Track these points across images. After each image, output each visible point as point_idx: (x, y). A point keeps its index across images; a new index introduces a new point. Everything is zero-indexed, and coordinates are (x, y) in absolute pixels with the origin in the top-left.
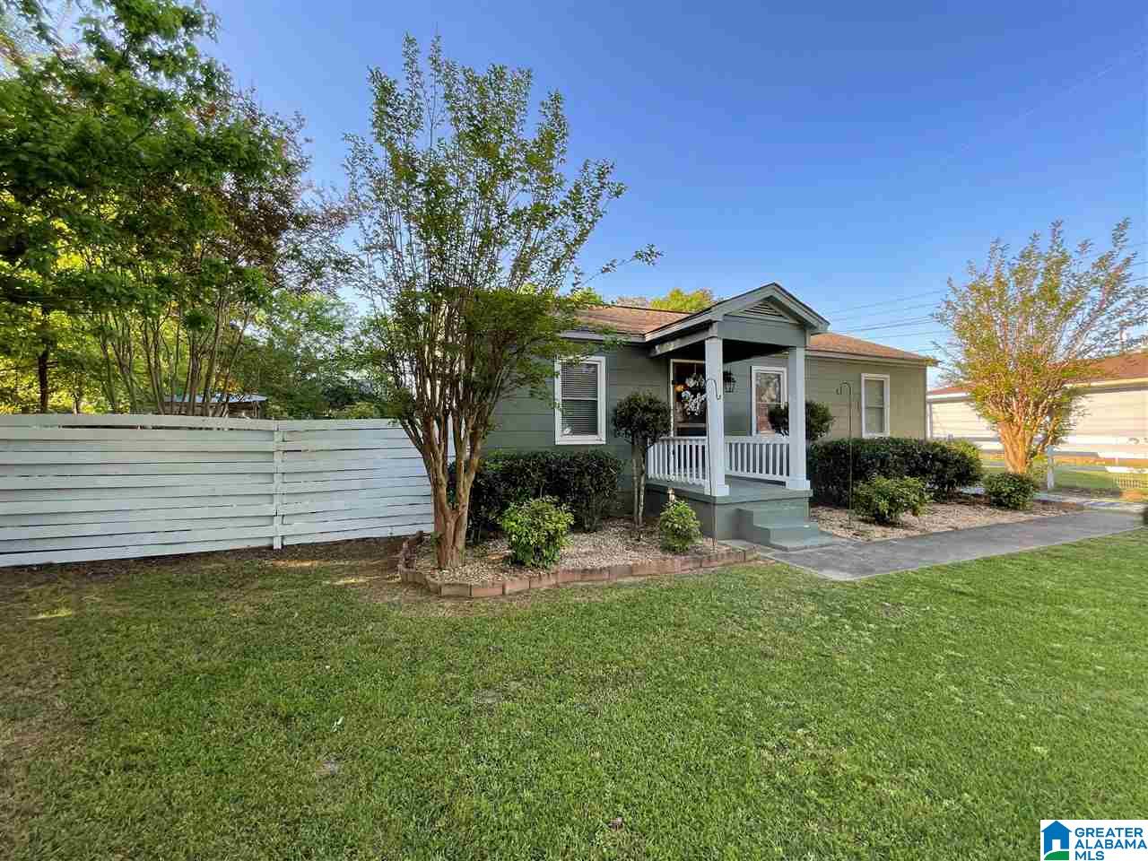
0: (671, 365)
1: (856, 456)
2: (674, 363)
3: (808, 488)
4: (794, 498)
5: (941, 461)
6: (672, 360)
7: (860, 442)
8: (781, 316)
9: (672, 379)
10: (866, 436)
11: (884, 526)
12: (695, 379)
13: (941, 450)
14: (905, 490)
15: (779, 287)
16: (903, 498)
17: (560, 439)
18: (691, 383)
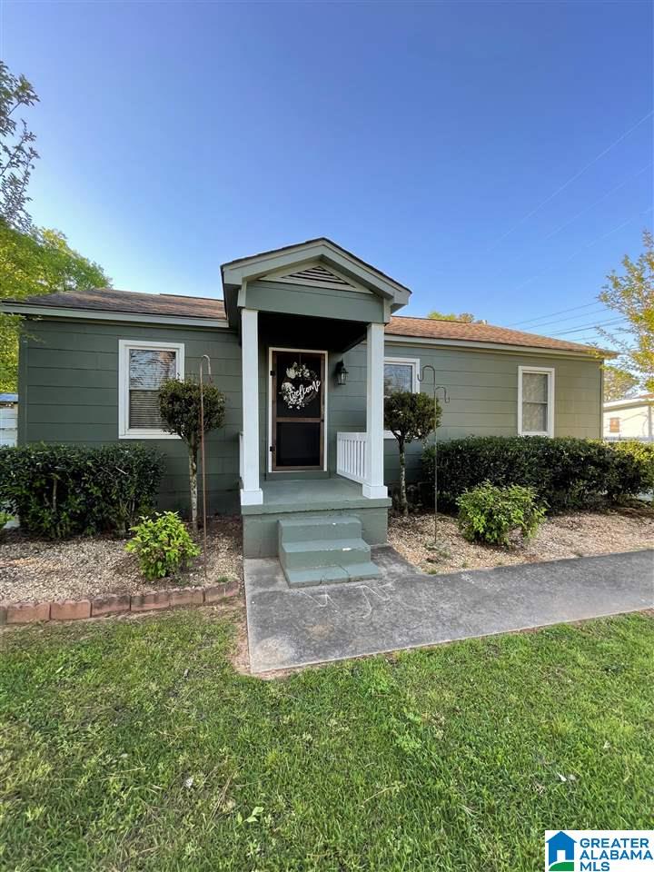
0: (270, 354)
1: (474, 457)
2: (273, 352)
3: (385, 495)
4: (368, 508)
5: (597, 465)
6: (270, 349)
7: (513, 441)
8: (347, 284)
10: (522, 433)
11: (482, 545)
12: (296, 369)
13: (599, 451)
14: (508, 505)
15: (328, 241)
16: (504, 514)
17: (125, 432)
18: (291, 373)
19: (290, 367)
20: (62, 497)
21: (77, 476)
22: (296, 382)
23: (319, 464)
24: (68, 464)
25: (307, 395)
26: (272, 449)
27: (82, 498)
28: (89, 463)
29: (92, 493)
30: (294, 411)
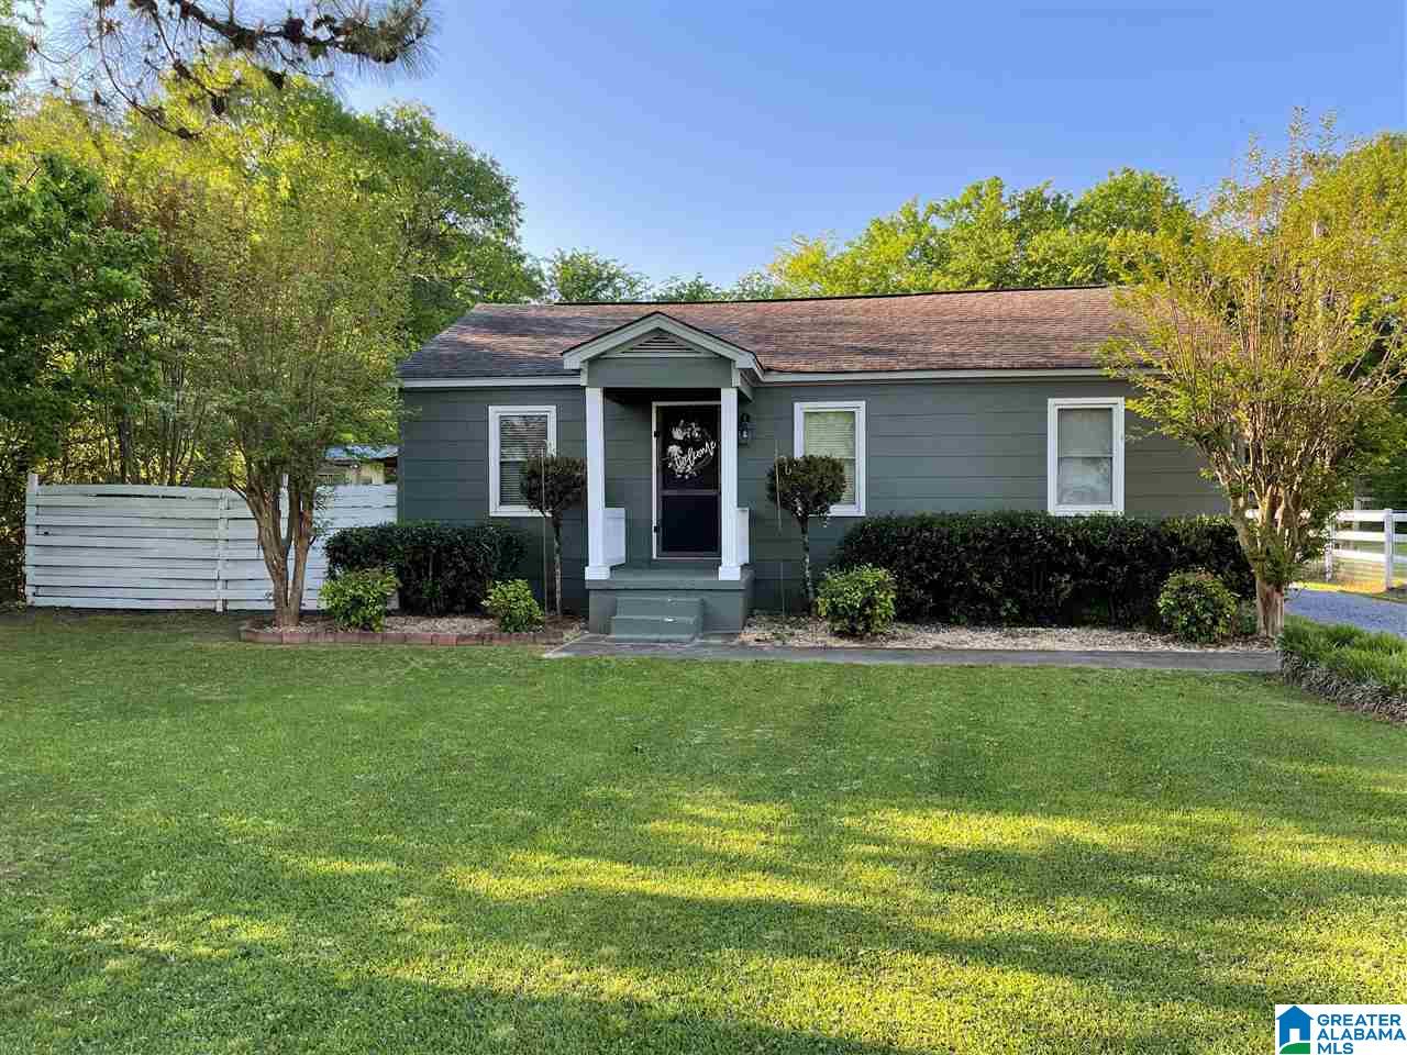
0: (654, 411)
2: (655, 407)
6: (654, 404)
8: (691, 349)
9: (654, 429)
12: (683, 428)
17: (496, 510)
18: (678, 434)
19: (677, 426)
20: (437, 574)
21: (449, 550)
22: (685, 445)
23: (716, 550)
24: (442, 539)
25: (698, 460)
26: (656, 529)
27: (453, 573)
28: (459, 538)
29: (461, 568)
30: (682, 483)
